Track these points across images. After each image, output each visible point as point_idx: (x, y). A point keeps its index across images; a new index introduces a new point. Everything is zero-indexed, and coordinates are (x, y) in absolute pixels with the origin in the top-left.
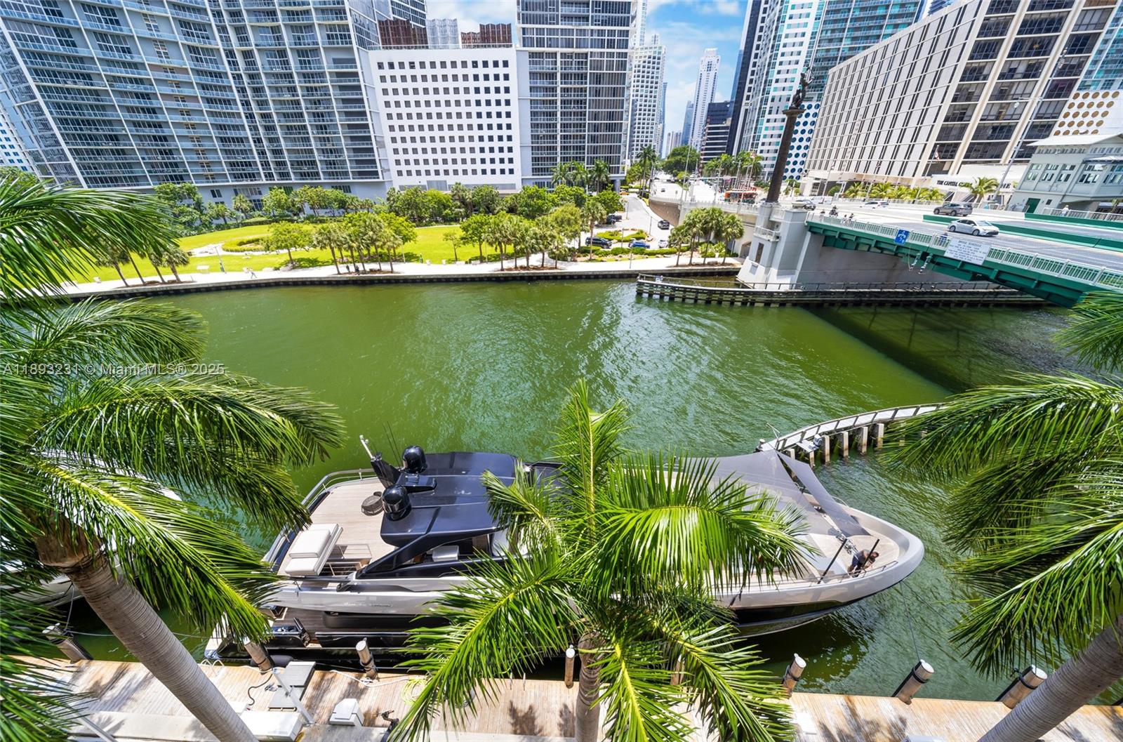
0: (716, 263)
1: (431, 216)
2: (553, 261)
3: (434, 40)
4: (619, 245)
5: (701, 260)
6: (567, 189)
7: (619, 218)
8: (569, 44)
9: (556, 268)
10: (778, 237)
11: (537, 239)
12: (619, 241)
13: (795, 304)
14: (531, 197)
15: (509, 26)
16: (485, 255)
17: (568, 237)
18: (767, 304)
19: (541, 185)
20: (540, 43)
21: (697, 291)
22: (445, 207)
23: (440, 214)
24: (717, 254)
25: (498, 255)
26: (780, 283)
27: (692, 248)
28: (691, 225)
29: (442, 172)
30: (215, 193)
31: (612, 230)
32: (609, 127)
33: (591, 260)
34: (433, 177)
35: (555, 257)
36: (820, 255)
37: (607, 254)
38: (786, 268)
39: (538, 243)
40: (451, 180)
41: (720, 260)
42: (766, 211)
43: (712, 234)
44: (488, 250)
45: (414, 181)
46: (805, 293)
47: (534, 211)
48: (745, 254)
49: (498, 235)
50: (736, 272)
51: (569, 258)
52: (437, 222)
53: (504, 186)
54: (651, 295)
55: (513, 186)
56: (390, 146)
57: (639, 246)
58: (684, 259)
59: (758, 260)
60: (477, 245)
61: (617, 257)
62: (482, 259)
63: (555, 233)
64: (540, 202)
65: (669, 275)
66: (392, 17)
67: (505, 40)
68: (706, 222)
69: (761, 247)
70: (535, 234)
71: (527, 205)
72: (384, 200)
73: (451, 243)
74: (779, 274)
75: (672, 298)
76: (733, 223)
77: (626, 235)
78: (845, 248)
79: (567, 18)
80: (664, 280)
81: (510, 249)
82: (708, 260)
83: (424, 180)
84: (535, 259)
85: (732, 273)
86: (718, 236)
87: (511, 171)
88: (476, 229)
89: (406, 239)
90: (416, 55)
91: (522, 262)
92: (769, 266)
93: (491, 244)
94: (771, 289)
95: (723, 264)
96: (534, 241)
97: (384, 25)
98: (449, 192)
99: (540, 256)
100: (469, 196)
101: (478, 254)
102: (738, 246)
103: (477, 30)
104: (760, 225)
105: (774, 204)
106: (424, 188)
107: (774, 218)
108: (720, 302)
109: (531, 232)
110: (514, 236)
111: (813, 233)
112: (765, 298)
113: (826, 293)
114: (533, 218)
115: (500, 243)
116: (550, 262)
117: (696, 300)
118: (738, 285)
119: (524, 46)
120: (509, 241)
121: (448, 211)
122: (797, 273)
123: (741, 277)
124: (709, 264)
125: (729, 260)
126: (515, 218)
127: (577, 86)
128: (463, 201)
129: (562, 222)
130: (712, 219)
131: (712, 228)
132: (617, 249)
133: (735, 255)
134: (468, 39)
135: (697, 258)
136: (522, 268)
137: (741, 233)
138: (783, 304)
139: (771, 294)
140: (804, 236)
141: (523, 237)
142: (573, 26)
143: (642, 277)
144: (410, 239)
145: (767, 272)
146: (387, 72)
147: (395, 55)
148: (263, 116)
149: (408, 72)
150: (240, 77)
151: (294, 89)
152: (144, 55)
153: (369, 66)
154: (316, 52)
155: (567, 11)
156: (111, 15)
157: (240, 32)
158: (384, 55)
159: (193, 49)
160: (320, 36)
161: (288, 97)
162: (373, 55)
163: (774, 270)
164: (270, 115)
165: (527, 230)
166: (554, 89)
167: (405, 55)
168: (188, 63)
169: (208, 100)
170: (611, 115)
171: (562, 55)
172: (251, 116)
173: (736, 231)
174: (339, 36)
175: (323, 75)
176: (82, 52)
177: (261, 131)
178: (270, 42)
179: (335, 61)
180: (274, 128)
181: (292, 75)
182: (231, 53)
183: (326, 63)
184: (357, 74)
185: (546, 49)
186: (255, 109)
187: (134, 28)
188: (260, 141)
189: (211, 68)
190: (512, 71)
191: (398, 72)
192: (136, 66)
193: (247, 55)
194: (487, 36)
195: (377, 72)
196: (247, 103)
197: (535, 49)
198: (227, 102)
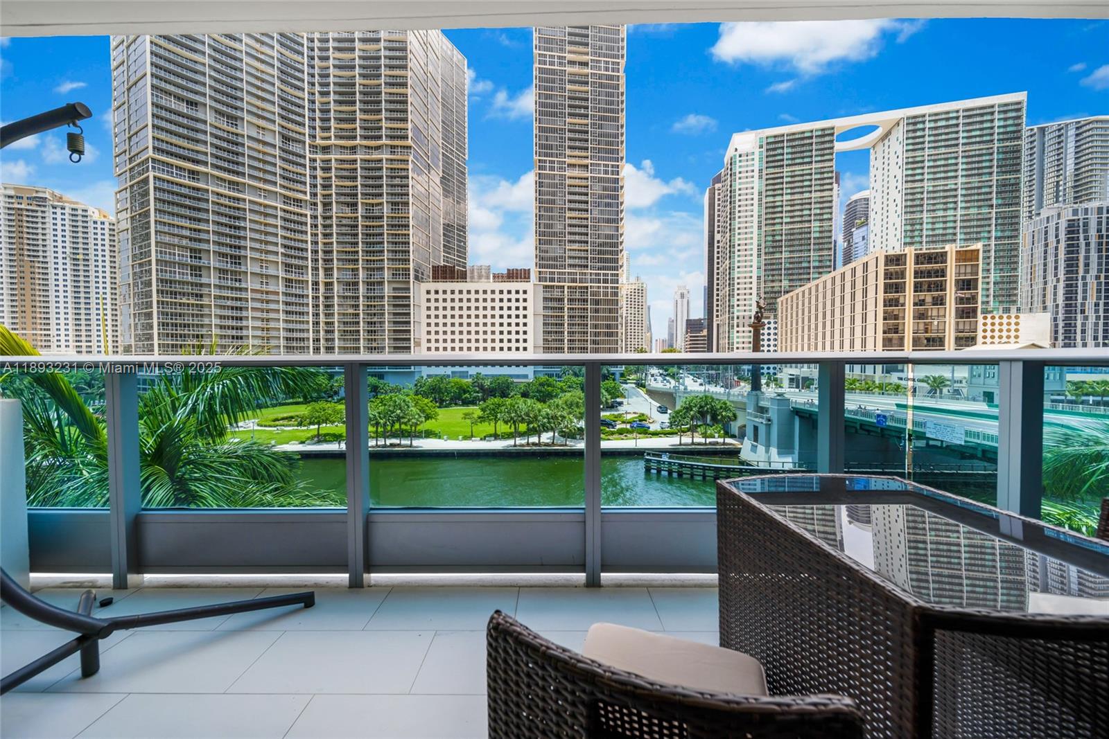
0: (717, 443)
1: (451, 399)
2: (562, 439)
3: (472, 277)
4: (623, 426)
5: (703, 440)
6: (574, 379)
7: (621, 404)
8: (574, 281)
9: (566, 445)
10: (769, 421)
11: (548, 419)
12: (623, 422)
14: (542, 385)
15: (529, 270)
16: (499, 433)
17: (576, 418)
19: (551, 376)
20: (552, 280)
21: (704, 468)
22: (465, 392)
23: (460, 397)
24: (716, 435)
25: (511, 433)
26: (782, 462)
27: (693, 429)
28: (688, 409)
31: (616, 413)
32: (608, 334)
34: (457, 369)
35: (564, 435)
37: (613, 433)
38: (785, 448)
39: (549, 423)
40: (473, 372)
41: (721, 440)
42: (753, 399)
43: (709, 417)
44: (503, 428)
45: (441, 371)
47: (544, 397)
48: (742, 436)
49: (513, 415)
50: (738, 452)
51: (578, 437)
52: (456, 404)
53: (518, 376)
54: (659, 471)
55: (526, 376)
56: (425, 345)
57: (640, 426)
58: (686, 439)
59: (756, 439)
60: (492, 424)
61: (622, 436)
62: (496, 436)
63: (565, 413)
64: (550, 389)
65: (674, 452)
66: (442, 263)
67: (525, 278)
68: (701, 407)
69: (756, 429)
70: (548, 414)
71: (538, 391)
72: (411, 386)
73: (469, 421)
74: (779, 453)
75: (680, 475)
76: (726, 409)
77: (629, 417)
79: (570, 266)
80: (670, 458)
81: (523, 427)
82: (709, 440)
83: (449, 371)
84: (546, 437)
85: (735, 453)
86: (714, 419)
88: (493, 410)
89: (428, 417)
90: (457, 286)
91: (534, 439)
92: (768, 446)
93: (506, 422)
94: (775, 466)
95: (724, 444)
96: (545, 420)
97: (436, 269)
98: (470, 380)
99: (550, 434)
100: (487, 383)
101: (492, 432)
102: (735, 427)
103: (505, 272)
104: (751, 410)
105: (758, 392)
106: (448, 376)
107: (762, 404)
109: (543, 413)
110: (528, 416)
111: (801, 417)
114: (544, 402)
115: (514, 422)
116: (561, 440)
117: (704, 477)
118: (742, 463)
119: (539, 281)
120: (523, 421)
121: (467, 395)
122: (797, 451)
123: (744, 456)
124: (710, 443)
125: (728, 440)
126: (529, 401)
127: (580, 307)
128: (482, 387)
129: (571, 405)
131: (707, 412)
132: (622, 429)
133: (733, 436)
134: (497, 277)
135: (699, 439)
136: (534, 444)
137: (735, 416)
139: (776, 472)
140: (793, 419)
141: (536, 417)
142: (577, 270)
143: (649, 454)
144: (431, 418)
145: (767, 451)
146: (433, 296)
147: (441, 286)
148: (327, 323)
149: (449, 296)
150: (317, 298)
151: (358, 306)
152: (250, 283)
153: (419, 292)
154: (381, 283)
155: (572, 262)
156: (237, 260)
157: (328, 271)
158: (433, 286)
159: (288, 281)
160: (387, 275)
161: (351, 311)
162: (425, 286)
163: (774, 451)
164: (333, 323)
165: (540, 411)
166: (562, 309)
167: (449, 286)
168: (281, 289)
169: (287, 312)
170: (608, 326)
171: (568, 287)
172: (318, 323)
173: (730, 415)
174: (401, 275)
175: (383, 297)
176: (204, 280)
177: (322, 333)
178: (348, 277)
179: (394, 289)
180: (333, 332)
181: (358, 297)
182: (316, 283)
183: (387, 290)
184: (409, 297)
185: (556, 284)
186: (322, 318)
187: (250, 267)
188: (318, 340)
189: (298, 292)
190: (530, 296)
191: (441, 296)
192: (240, 289)
193: (328, 285)
194: (513, 275)
195: (425, 296)
196: (318, 315)
197: (548, 283)
198: (301, 314)
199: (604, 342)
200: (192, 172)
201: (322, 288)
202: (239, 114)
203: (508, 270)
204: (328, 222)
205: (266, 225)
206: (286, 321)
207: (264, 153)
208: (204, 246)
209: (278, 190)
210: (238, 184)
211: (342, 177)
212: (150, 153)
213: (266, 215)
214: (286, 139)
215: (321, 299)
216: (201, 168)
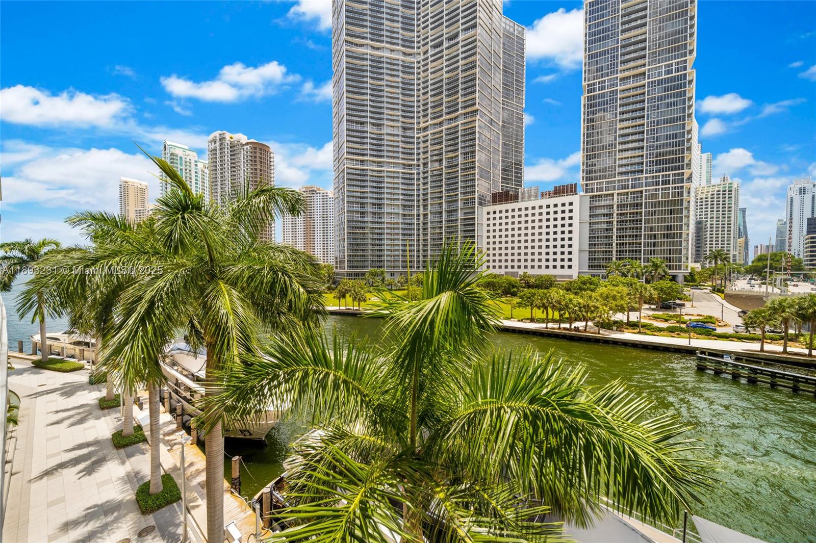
1: (503, 292)
2: (596, 328)
3: (523, 198)
5: (805, 351)
7: (681, 306)
8: (624, 187)
9: (599, 333)
11: (580, 308)
12: (679, 322)
14: (584, 283)
15: (576, 184)
16: (535, 316)
19: (594, 275)
20: (599, 190)
21: (797, 379)
22: (514, 287)
23: (509, 291)
25: (545, 318)
29: (516, 267)
30: (392, 274)
31: (671, 313)
32: (667, 236)
33: (639, 333)
34: (509, 270)
35: (599, 325)
39: (580, 311)
40: (521, 272)
44: (538, 313)
45: (497, 271)
49: (545, 301)
51: (615, 328)
52: (506, 296)
53: (562, 276)
54: (718, 372)
55: (571, 277)
56: (485, 253)
57: (704, 327)
58: (774, 347)
60: (529, 310)
61: (673, 334)
62: (532, 320)
63: (598, 304)
64: (592, 286)
65: (746, 357)
66: (500, 191)
67: (571, 191)
70: (579, 303)
73: (510, 306)
75: (752, 380)
77: (686, 318)
79: (621, 173)
81: (556, 314)
83: (503, 271)
84: (577, 324)
87: (570, 267)
88: (529, 298)
90: (510, 206)
91: (565, 325)
93: (538, 308)
96: (577, 308)
97: (494, 195)
98: (518, 278)
99: (584, 323)
100: (532, 281)
101: (530, 316)
103: (552, 189)
106: (503, 275)
109: (575, 302)
110: (559, 303)
115: (546, 308)
116: (594, 329)
119: (586, 192)
127: (632, 211)
128: (527, 284)
129: (607, 297)
134: (545, 195)
136: (564, 329)
141: (567, 306)
142: (630, 177)
143: (702, 353)
146: (492, 216)
147: (498, 207)
148: (424, 240)
149: (504, 215)
150: (419, 224)
151: (442, 227)
152: (386, 219)
153: (482, 215)
154: (456, 210)
155: (623, 169)
156: (380, 206)
157: (425, 206)
158: (491, 208)
159: (404, 215)
160: (460, 204)
161: (438, 231)
162: (486, 209)
164: (427, 240)
165: (571, 300)
166: (611, 215)
167: (503, 207)
168: (400, 221)
169: (403, 235)
170: (669, 228)
171: (618, 194)
172: (419, 240)
174: (469, 202)
175: (457, 220)
176: (366, 219)
177: (421, 246)
178: (437, 209)
179: (465, 213)
180: (427, 245)
181: (442, 222)
182: (418, 215)
183: (460, 215)
184: (474, 218)
185: (604, 192)
186: (421, 237)
187: (386, 209)
188: (419, 251)
189: (409, 221)
190: (576, 207)
191: (498, 215)
192: (381, 223)
193: (425, 215)
194: (559, 191)
195: (485, 216)
196: (419, 235)
197: (595, 193)
198: (411, 235)
199: (662, 244)
200: (362, 161)
201: (422, 218)
202: (382, 122)
203: (556, 187)
204: (426, 175)
205: (394, 183)
206: (403, 240)
207: (394, 141)
208: (365, 201)
209: (400, 161)
210: (380, 162)
211: (434, 144)
212: (345, 156)
213: (394, 177)
214: (404, 129)
215: (421, 225)
216: (365, 158)
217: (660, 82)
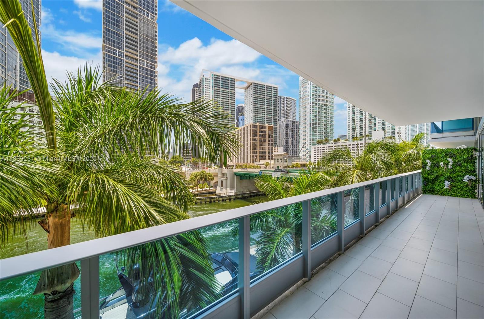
0: (207, 190)
5: (201, 190)
10: (227, 178)
13: (238, 199)
18: (230, 200)
21: (206, 199)
24: (206, 187)
26: (231, 193)
27: (198, 185)
28: (196, 177)
36: (240, 182)
38: (232, 188)
41: (208, 189)
42: (221, 170)
43: (204, 180)
46: (240, 194)
48: (215, 186)
50: (215, 192)
59: (222, 186)
68: (201, 175)
69: (222, 182)
74: (230, 190)
76: (210, 175)
78: (246, 179)
82: (204, 189)
85: (214, 192)
86: (206, 180)
92: (226, 187)
94: (230, 194)
95: (209, 190)
102: (212, 183)
104: (219, 175)
105: (222, 168)
107: (224, 172)
108: (214, 201)
111: (237, 176)
112: (229, 198)
113: (246, 194)
117: (206, 202)
118: (217, 195)
122: (235, 188)
123: (217, 193)
124: (204, 190)
125: (211, 189)
130: (203, 174)
131: (203, 177)
133: (212, 187)
135: (199, 189)
137: (213, 178)
138: (234, 199)
139: (230, 196)
140: (234, 177)
145: (226, 189)
163: (228, 189)
173: (212, 178)
217: (144, 69)
